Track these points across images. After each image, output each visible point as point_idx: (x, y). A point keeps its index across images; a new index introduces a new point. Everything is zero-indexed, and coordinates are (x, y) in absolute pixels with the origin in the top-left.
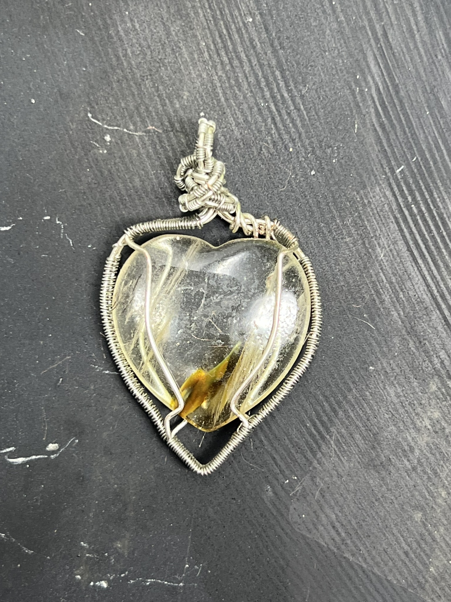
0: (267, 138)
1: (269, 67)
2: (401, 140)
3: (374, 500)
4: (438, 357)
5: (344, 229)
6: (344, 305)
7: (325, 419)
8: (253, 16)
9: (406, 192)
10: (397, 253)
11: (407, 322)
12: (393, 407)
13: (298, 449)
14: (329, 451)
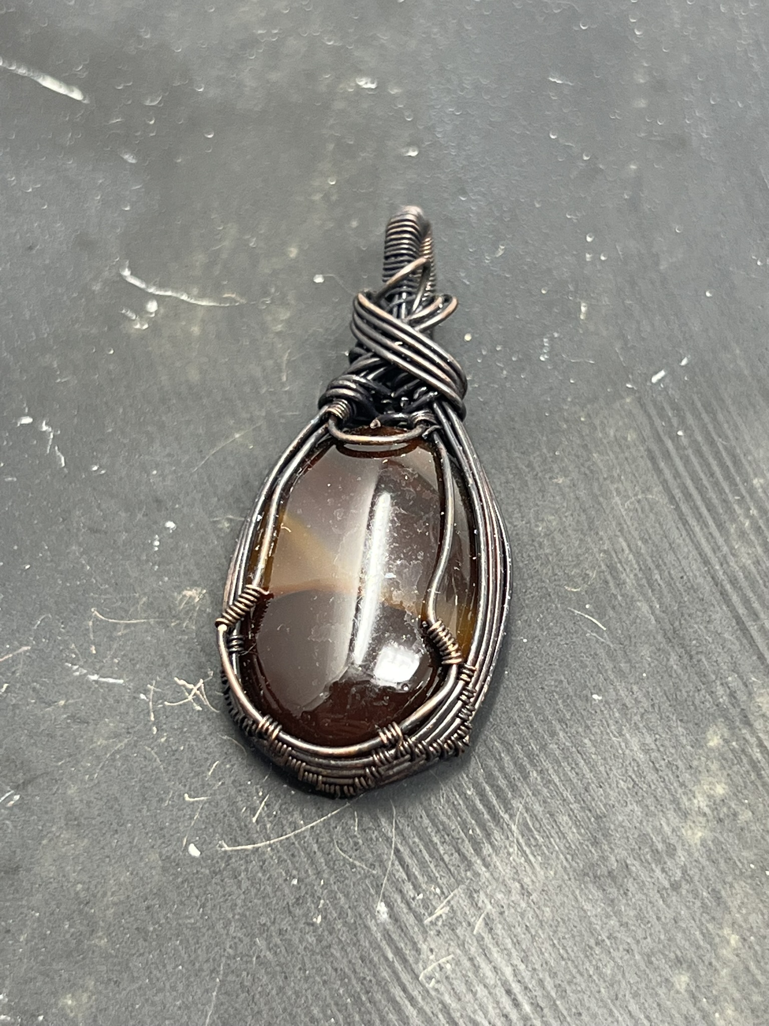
7: (502, 783)
10: (650, 506)
12: (636, 769)
13: (446, 837)
14: (507, 843)
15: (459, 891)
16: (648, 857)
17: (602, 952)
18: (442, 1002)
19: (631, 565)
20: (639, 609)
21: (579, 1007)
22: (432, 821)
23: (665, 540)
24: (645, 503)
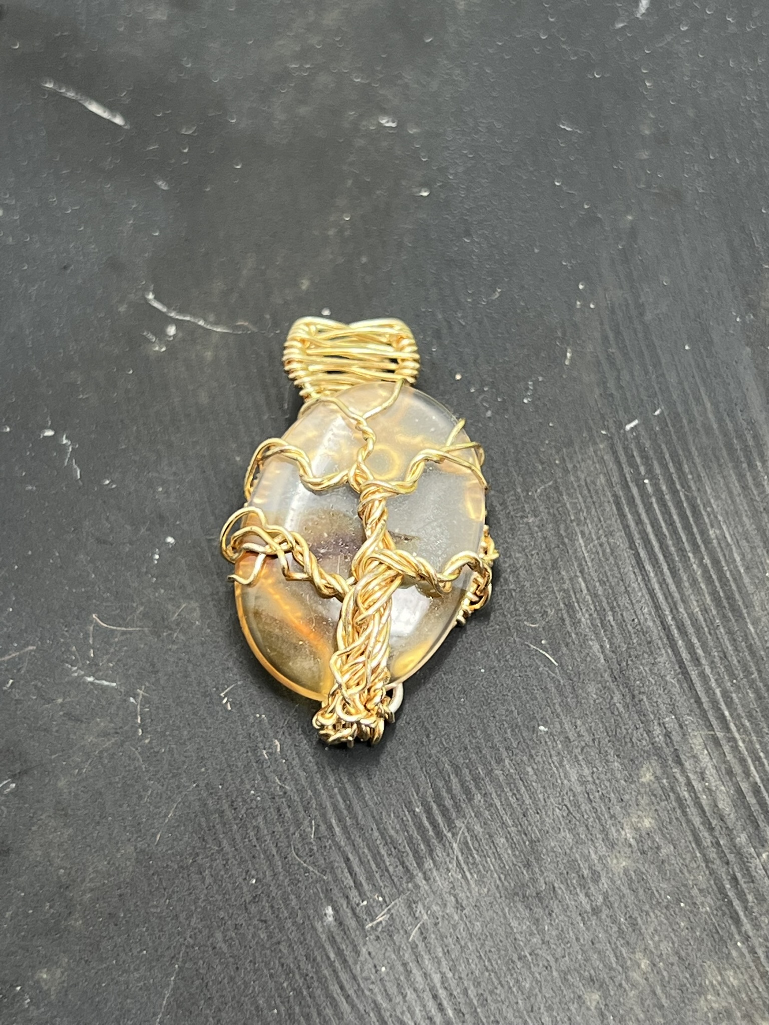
2: (639, 382)
3: (515, 957)
4: (662, 725)
5: (528, 503)
6: (511, 622)
7: (448, 803)
8: (431, 189)
9: (638, 460)
10: (611, 550)
11: (615, 660)
12: (572, 798)
13: (393, 849)
14: (448, 860)
15: (400, 902)
16: (574, 881)
17: (523, 967)
18: (375, 1002)
19: (588, 606)
20: (591, 648)
21: (497, 1016)
22: (382, 834)
23: (621, 583)
24: (606, 545)
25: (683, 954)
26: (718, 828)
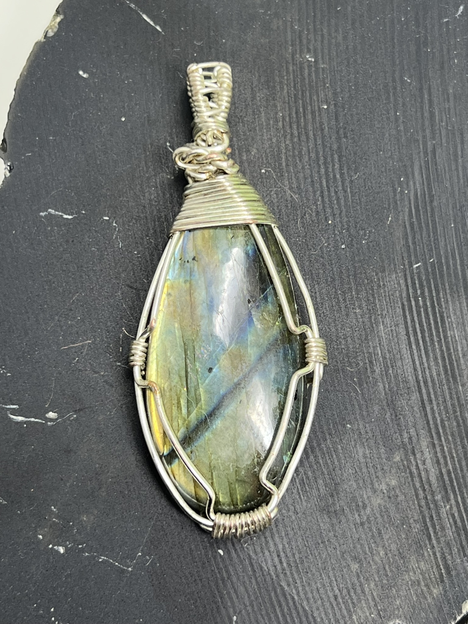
0: (312, 207)
1: (331, 149)
2: (424, 241)
3: (320, 542)
4: (408, 433)
5: (357, 301)
6: (340, 365)
8: (328, 104)
9: (417, 286)
11: (390, 395)
25: (401, 550)
26: (428, 490)
